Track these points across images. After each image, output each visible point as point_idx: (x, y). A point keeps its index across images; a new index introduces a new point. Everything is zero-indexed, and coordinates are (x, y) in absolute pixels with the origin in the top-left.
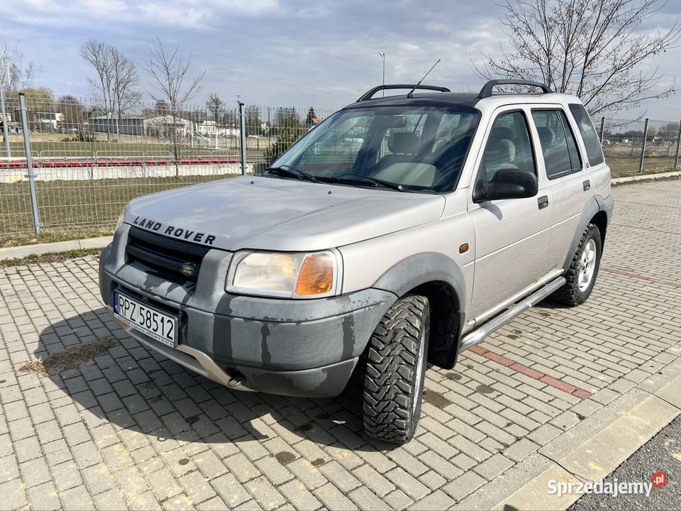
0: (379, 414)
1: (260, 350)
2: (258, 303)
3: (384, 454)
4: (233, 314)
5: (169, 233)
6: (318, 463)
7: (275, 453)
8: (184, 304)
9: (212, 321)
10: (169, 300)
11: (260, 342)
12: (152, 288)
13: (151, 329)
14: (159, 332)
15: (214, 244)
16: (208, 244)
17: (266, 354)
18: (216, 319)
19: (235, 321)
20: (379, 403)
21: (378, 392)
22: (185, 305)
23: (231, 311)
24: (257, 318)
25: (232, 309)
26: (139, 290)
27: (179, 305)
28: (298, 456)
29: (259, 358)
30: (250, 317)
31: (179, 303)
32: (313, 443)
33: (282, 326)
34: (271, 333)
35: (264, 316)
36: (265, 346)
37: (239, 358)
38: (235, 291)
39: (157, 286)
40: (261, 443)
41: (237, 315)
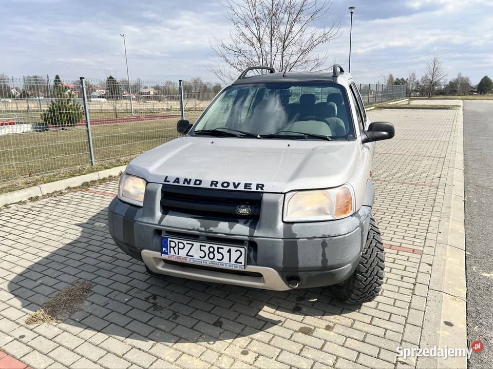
0: (366, 286)
1: (321, 258)
2: (313, 226)
3: (358, 312)
4: (298, 236)
5: (216, 186)
6: (328, 328)
7: (297, 330)
8: (251, 236)
9: (283, 244)
10: (234, 235)
11: (321, 252)
12: (211, 229)
13: (215, 260)
14: (226, 260)
15: (265, 189)
16: (260, 190)
17: (324, 260)
18: (285, 242)
19: (301, 241)
20: (367, 279)
21: (367, 272)
22: (253, 236)
23: (296, 235)
24: (317, 236)
25: (296, 233)
26: (198, 232)
27: (247, 237)
28: (313, 328)
29: (319, 264)
30: (312, 236)
31: (246, 236)
32: (312, 317)
33: (335, 239)
34: (328, 245)
35: (322, 234)
36: (324, 255)
37: (303, 266)
38: (290, 220)
39: (217, 226)
40: (281, 326)
41: (301, 237)
